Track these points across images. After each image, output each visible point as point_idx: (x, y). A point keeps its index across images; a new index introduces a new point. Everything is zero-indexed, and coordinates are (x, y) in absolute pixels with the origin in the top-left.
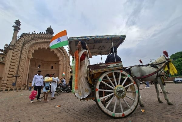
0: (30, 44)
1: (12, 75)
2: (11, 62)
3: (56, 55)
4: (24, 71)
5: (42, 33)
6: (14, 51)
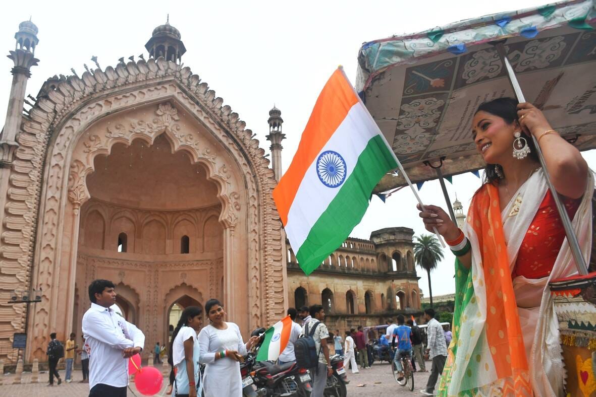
0: (76, 129)
1: (8, 296)
2: (4, 227)
3: (202, 168)
4: (58, 269)
5: (127, 61)
6: (13, 170)
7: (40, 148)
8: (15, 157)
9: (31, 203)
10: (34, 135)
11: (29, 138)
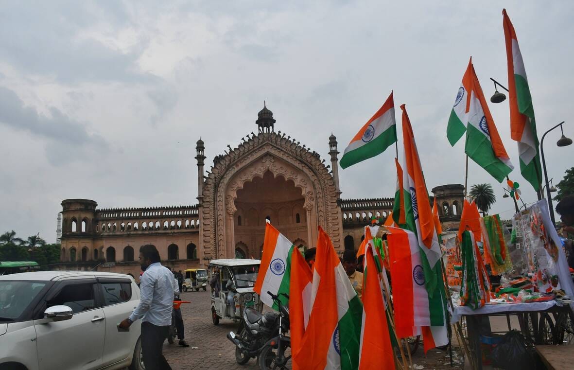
0: (225, 182)
2: (204, 230)
6: (203, 207)
7: (212, 195)
8: (204, 202)
9: (212, 219)
10: (209, 190)
11: (208, 192)
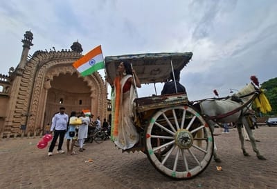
0: (47, 67)
1: (20, 114)
2: (19, 94)
4: (39, 107)
5: (64, 50)
6: (23, 77)
8: (24, 73)
9: (30, 88)
11: (30, 68)
